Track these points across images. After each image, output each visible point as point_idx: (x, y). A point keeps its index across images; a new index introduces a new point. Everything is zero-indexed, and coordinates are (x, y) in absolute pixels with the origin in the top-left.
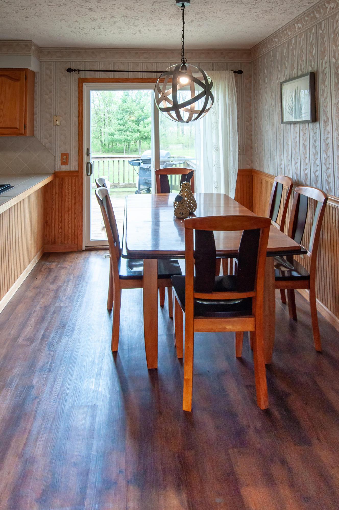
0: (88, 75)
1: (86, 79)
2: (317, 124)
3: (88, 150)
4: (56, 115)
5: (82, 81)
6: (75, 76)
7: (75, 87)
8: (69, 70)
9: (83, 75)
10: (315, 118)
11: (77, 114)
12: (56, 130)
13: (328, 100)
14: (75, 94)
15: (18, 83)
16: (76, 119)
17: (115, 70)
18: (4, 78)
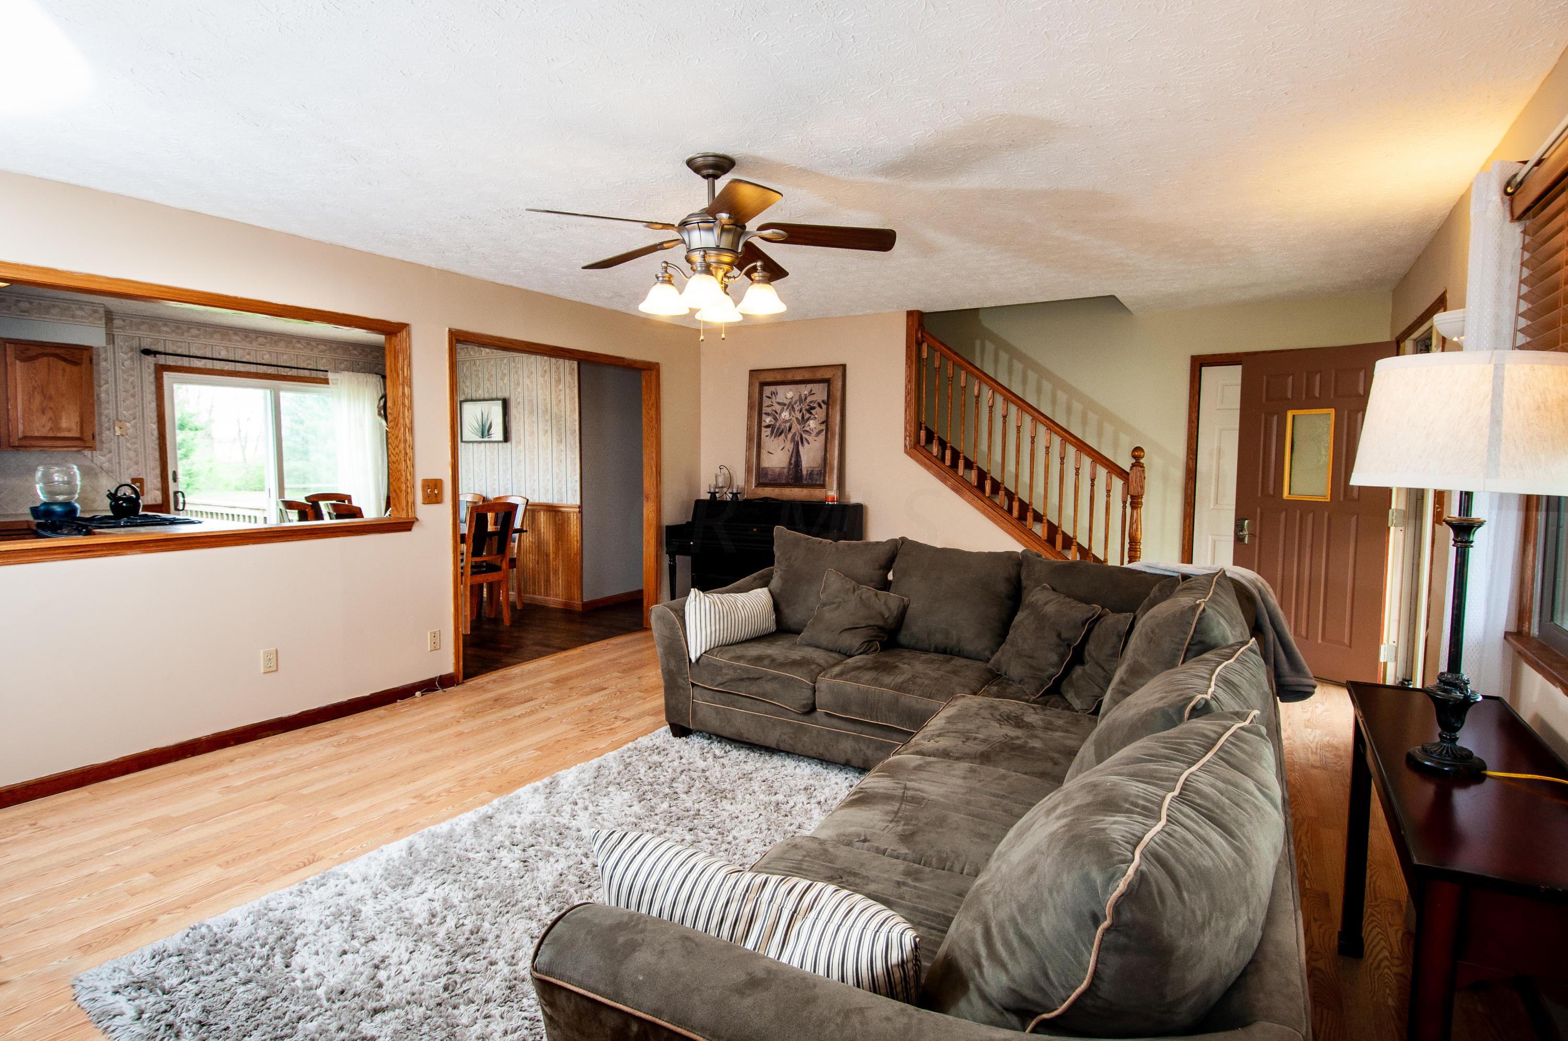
0: (171, 361)
1: (170, 366)
2: (508, 444)
3: (175, 473)
4: (118, 419)
5: (160, 370)
6: (150, 359)
7: (150, 378)
8: (147, 352)
9: (162, 360)
10: (506, 438)
11: (155, 419)
12: (118, 443)
13: (521, 424)
14: (150, 388)
15: (75, 369)
16: (155, 426)
17: (214, 357)
18: (51, 358)
